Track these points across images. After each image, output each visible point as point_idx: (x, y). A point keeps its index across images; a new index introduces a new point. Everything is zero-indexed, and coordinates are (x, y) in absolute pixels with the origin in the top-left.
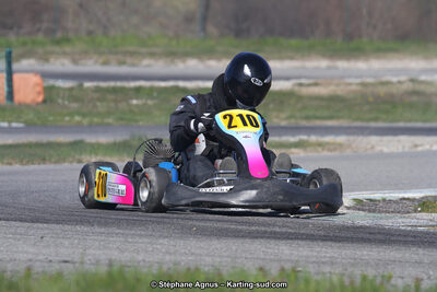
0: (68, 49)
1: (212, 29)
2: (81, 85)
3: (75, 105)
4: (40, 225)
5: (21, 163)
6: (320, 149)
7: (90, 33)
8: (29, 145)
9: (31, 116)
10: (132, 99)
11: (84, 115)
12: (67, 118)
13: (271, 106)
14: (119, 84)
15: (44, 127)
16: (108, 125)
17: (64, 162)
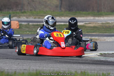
0: (25, 14)
1: (63, 9)
2: (29, 24)
3: (27, 29)
4: (18, 60)
7: (31, 10)
9: (16, 32)
12: (25, 33)
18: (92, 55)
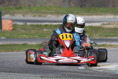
0: (21, 11)
1: (72, 4)
2: (26, 24)
3: (23, 31)
4: (12, 73)
5: (5, 51)
6: (110, 47)
7: (29, 6)
8: (8, 45)
9: (8, 35)
10: (43, 29)
11: (27, 35)
12: (21, 36)
13: (93, 32)
14: (39, 24)
15: (12, 39)
16: (35, 38)
17: (20, 51)
18: (112, 67)
